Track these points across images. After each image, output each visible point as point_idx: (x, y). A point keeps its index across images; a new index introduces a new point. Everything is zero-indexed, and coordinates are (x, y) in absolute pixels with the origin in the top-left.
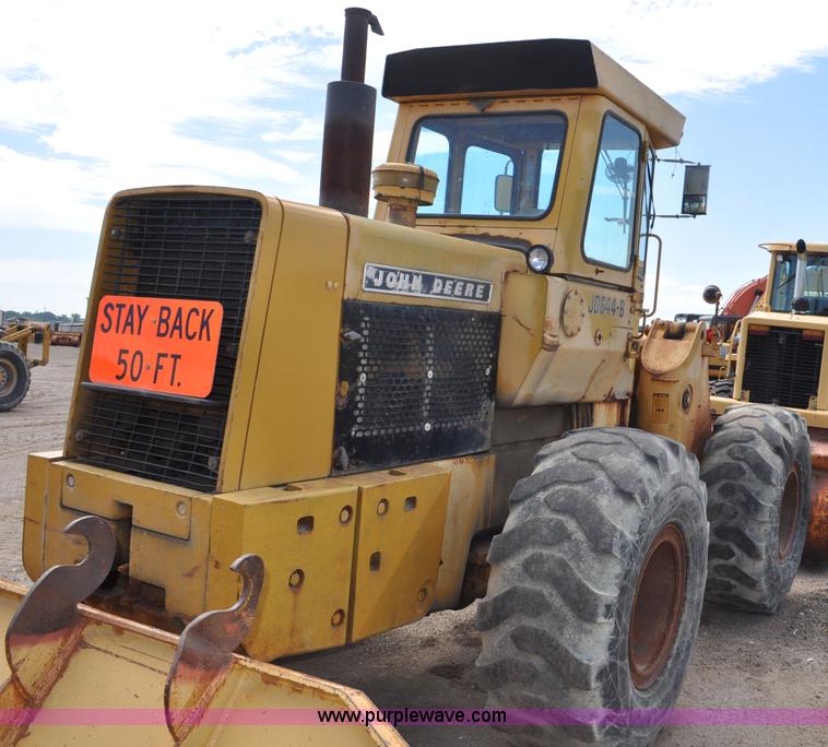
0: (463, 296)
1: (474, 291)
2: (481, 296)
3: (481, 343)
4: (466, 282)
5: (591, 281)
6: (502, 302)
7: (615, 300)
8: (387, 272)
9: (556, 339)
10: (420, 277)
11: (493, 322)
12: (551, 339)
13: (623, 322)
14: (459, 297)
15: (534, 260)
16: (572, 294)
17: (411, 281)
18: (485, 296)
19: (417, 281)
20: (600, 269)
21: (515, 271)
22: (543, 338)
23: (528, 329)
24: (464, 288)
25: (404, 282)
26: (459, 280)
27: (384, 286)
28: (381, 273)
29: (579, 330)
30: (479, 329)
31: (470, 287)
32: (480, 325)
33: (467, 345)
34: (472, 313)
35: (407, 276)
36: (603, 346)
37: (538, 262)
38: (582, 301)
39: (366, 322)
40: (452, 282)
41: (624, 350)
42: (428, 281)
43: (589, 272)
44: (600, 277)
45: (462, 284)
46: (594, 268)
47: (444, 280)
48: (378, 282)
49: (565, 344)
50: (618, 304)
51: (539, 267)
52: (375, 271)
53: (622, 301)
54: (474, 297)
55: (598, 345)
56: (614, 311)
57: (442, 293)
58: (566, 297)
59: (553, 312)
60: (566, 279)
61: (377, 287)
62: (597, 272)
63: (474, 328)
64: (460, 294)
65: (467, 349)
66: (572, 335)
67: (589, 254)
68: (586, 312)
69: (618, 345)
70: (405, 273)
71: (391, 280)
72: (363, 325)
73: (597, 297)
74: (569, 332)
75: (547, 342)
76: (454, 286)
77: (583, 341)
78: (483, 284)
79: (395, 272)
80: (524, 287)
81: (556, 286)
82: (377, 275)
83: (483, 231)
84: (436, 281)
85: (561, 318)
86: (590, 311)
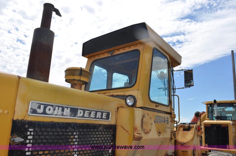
0: (95, 118)
2: (105, 118)
3: (106, 139)
4: (97, 112)
5: (154, 110)
6: (116, 120)
7: (165, 117)
8: (46, 106)
9: (140, 135)
10: (69, 109)
11: (113, 128)
12: (138, 135)
13: (169, 126)
14: (93, 118)
15: (128, 101)
16: (146, 115)
17: (63, 110)
19: (67, 112)
20: (157, 105)
21: (122, 107)
22: (134, 135)
23: (127, 131)
24: (96, 114)
25: (58, 111)
26: (92, 111)
27: (44, 113)
29: (150, 130)
30: (105, 132)
32: (105, 130)
33: (98, 140)
34: (100, 125)
35: (60, 108)
36: (162, 136)
37: (130, 102)
38: (151, 118)
39: (31, 132)
40: (89, 112)
41: (169, 137)
43: (153, 106)
44: (158, 108)
45: (95, 112)
46: (155, 105)
47: (84, 111)
49: (144, 137)
50: (166, 119)
51: (130, 104)
52: (37, 105)
53: (168, 118)
54: (101, 118)
55: (159, 136)
56: (165, 121)
57: (83, 116)
58: (144, 116)
59: (138, 123)
60: (143, 109)
61: (39, 113)
62: (156, 106)
63: (102, 132)
64: (94, 117)
65: (98, 142)
66: (147, 133)
67: (152, 99)
68: (153, 123)
69: (168, 135)
70: (59, 107)
71: (50, 110)
72: (29, 133)
73: (157, 116)
74: (146, 131)
75: (136, 137)
76: (90, 114)
77: (153, 135)
78: (106, 112)
79: (52, 106)
80: (125, 113)
81: (138, 113)
82: (39, 107)
83: (112, 94)
84: (79, 111)
85: (142, 126)
86: (155, 122)
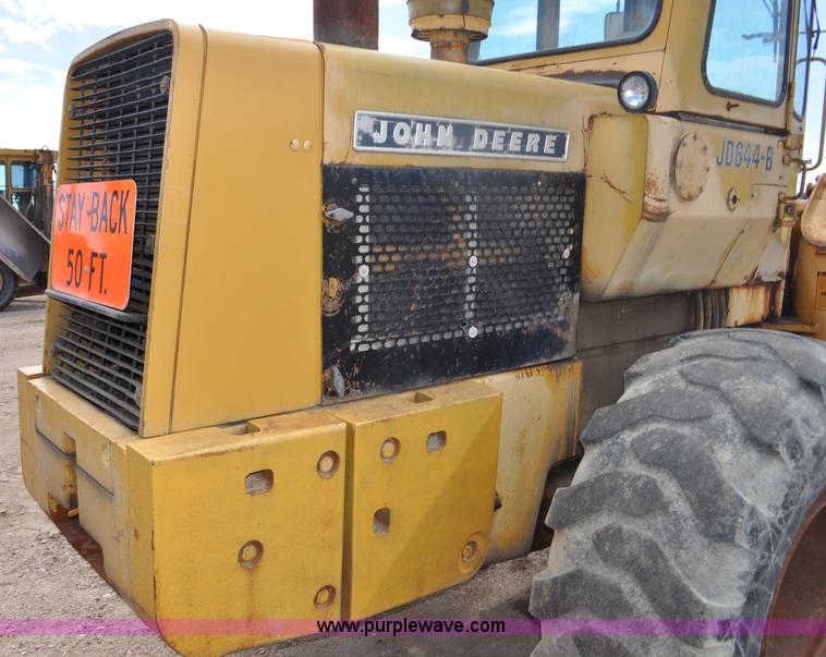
0: (523, 152)
1: (541, 144)
2: (552, 151)
3: (554, 215)
4: (526, 133)
5: (719, 121)
6: (586, 158)
7: (758, 147)
8: (392, 123)
9: (664, 205)
10: (450, 128)
11: (574, 186)
12: (657, 204)
13: (773, 176)
14: (516, 153)
15: (628, 93)
16: (689, 140)
17: (434, 132)
18: (559, 150)
19: (446, 135)
20: (733, 102)
21: (605, 114)
22: (644, 204)
23: (621, 192)
24: (524, 140)
25: (423, 136)
26: (513, 130)
27: (390, 142)
28: (384, 125)
29: (701, 190)
30: (551, 196)
31: (533, 140)
32: (551, 190)
33: (531, 219)
34: (537, 175)
35: (428, 127)
36: (741, 211)
37: (633, 97)
38: (705, 149)
39: (364, 194)
40: (503, 133)
41: (771, 215)
42: (463, 133)
43: (717, 107)
44: (734, 114)
45: (520, 135)
46: (724, 101)
47: (491, 130)
48: (380, 137)
49: (679, 210)
50: (763, 151)
51: (635, 103)
52: (372, 122)
53: (769, 148)
54: (540, 153)
55: (732, 210)
56: (757, 161)
57: (488, 149)
58: (679, 144)
59: (659, 165)
60: (679, 118)
61: (378, 145)
62: (729, 107)
63: (542, 196)
64: (518, 149)
65: (531, 224)
66: (690, 198)
67: (714, 82)
68: (712, 164)
69: (766, 209)
70: (424, 123)
71: (402, 133)
72: (359, 199)
73: (730, 143)
74: (685, 194)
75: (650, 209)
76: (507, 139)
77: (710, 205)
78: (554, 134)
79: (408, 121)
80: (615, 135)
81: (662, 131)
82: (377, 128)
83: (565, 68)
84: (477, 132)
85: (673, 175)
86: (719, 164)
